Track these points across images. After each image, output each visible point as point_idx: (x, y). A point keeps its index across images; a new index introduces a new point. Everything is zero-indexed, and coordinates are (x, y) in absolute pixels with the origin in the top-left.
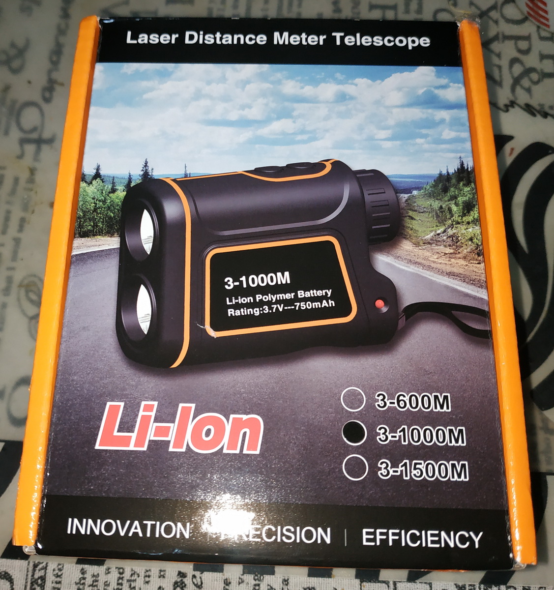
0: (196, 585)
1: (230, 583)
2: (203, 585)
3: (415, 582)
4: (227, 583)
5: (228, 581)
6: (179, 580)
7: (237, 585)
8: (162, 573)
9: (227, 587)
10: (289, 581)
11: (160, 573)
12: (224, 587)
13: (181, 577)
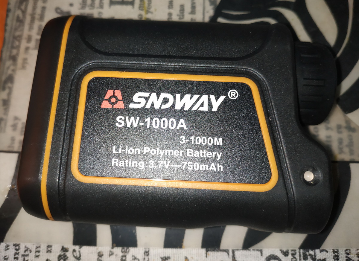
0: (76, 258)
1: (102, 255)
2: (81, 257)
3: (249, 250)
4: (100, 255)
5: (101, 254)
6: (62, 253)
7: (109, 257)
8: (49, 249)
9: (100, 258)
10: (149, 252)
11: (47, 249)
12: (98, 258)
13: (64, 251)
